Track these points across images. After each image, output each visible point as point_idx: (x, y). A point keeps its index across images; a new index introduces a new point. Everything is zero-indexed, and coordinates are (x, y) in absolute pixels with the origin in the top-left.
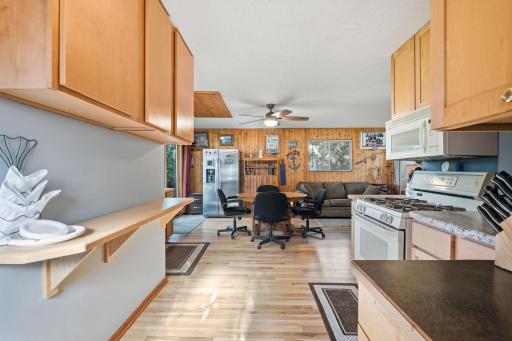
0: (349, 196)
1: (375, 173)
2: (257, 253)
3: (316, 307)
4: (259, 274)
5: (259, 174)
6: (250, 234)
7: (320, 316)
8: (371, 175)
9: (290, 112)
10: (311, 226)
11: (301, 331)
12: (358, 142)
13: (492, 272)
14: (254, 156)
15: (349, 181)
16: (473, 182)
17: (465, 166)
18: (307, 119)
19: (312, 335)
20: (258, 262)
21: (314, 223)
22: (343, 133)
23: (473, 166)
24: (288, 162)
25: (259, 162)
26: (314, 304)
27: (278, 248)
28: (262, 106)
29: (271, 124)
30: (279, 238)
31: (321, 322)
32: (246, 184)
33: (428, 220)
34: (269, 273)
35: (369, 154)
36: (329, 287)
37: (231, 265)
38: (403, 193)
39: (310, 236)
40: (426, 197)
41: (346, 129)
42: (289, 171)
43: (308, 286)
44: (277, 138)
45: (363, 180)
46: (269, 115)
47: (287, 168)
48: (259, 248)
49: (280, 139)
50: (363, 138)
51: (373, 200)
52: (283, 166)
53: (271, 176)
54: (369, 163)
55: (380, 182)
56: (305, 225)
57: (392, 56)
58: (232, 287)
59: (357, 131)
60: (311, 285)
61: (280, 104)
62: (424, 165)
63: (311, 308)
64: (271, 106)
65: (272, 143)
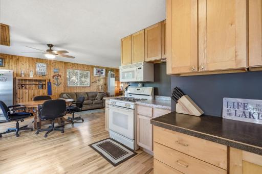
0: (104, 98)
1: (100, 87)
2: (46, 140)
3: (98, 154)
4: (56, 151)
5: (30, 88)
6: (32, 130)
7: (102, 157)
8: (98, 88)
9: (67, 52)
10: (75, 117)
11: (98, 168)
12: (93, 72)
13: (175, 114)
14: (25, 75)
15: (89, 91)
16: (148, 90)
17: (145, 85)
18: (74, 57)
19: (103, 167)
20: (50, 145)
21: (77, 115)
22: (86, 68)
23: (147, 85)
24: (53, 81)
25: (30, 80)
26: (96, 153)
27: (60, 133)
28: (43, 44)
29: (50, 57)
30: (58, 127)
31: (104, 160)
32: (18, 96)
33: (144, 104)
34: (62, 148)
35: (98, 78)
36: (99, 143)
37: (27, 154)
38: (124, 95)
39: (75, 122)
40: (133, 96)
41: (87, 66)
42: (54, 87)
43: (89, 147)
44: (46, 66)
45: (95, 91)
46: (50, 51)
47: (52, 84)
48: (46, 136)
49: (48, 66)
50: (95, 71)
51: (118, 99)
52: (49, 83)
53: (41, 90)
54: (98, 83)
55: (102, 91)
56: (72, 117)
57: (122, 40)
58: (40, 166)
59: (93, 67)
60: (90, 146)
61: (57, 46)
62: (131, 84)
63: (96, 156)
64: (50, 46)
65: (41, 68)
